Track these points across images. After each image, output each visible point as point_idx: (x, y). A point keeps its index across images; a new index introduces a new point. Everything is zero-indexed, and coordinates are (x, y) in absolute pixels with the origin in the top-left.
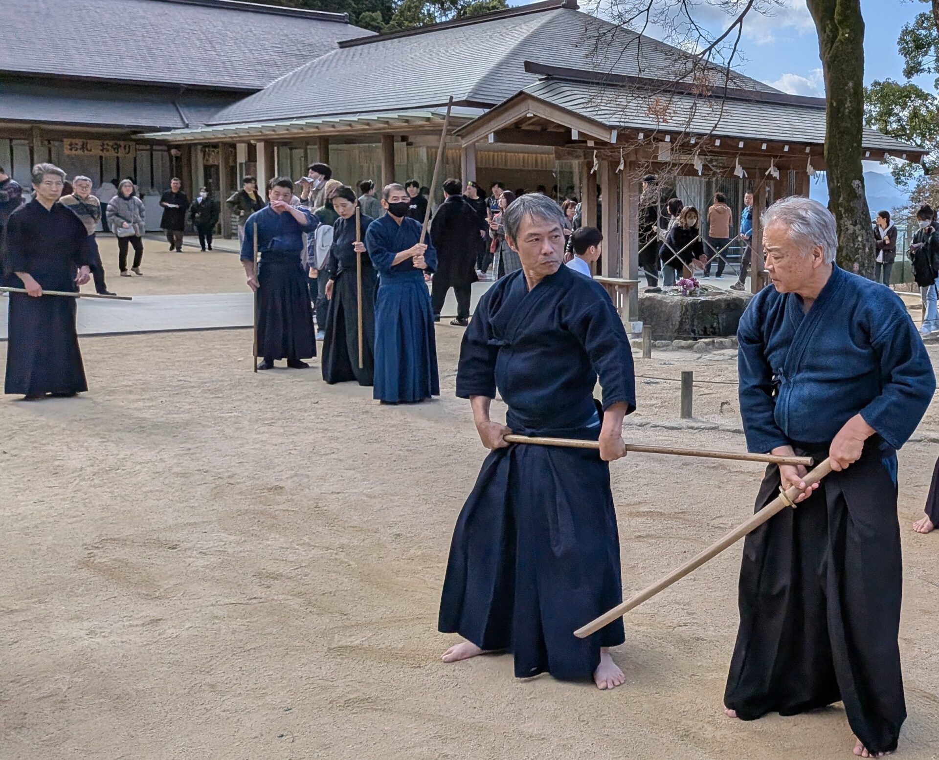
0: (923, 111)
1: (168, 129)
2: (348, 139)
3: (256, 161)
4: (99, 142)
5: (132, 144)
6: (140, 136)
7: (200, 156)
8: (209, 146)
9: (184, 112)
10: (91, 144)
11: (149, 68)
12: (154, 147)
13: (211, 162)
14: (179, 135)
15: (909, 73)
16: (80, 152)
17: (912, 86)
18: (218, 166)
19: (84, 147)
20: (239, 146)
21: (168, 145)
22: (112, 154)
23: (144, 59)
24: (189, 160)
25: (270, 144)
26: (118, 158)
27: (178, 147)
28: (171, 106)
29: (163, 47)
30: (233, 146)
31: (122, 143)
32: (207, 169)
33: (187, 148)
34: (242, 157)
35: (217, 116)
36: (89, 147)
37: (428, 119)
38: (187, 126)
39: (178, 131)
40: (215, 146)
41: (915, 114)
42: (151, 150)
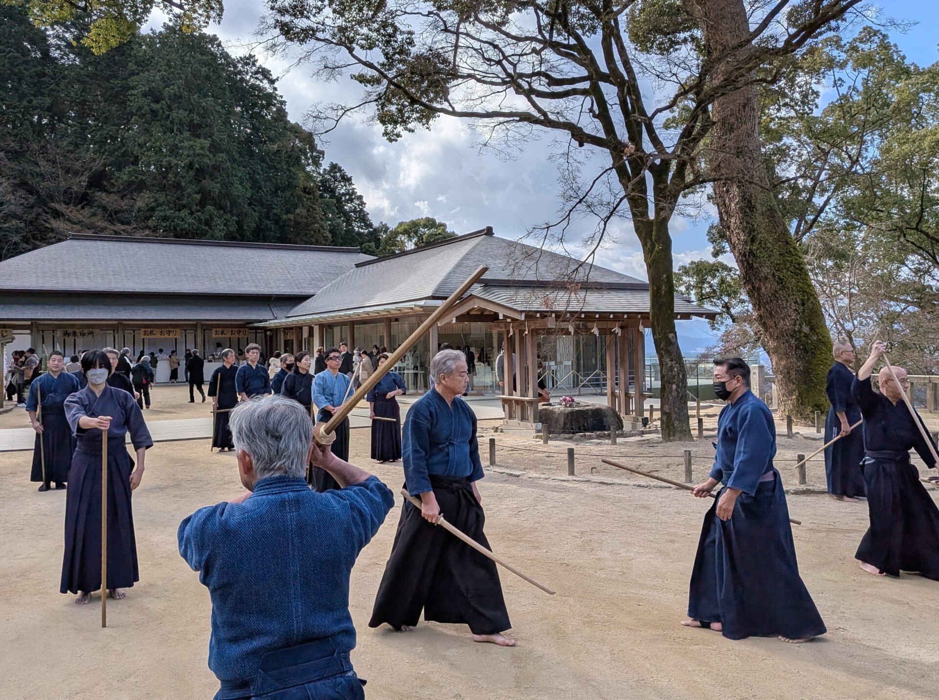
0: (729, 279)
1: (266, 321)
2: (364, 322)
3: (313, 336)
4: (230, 330)
5: (247, 330)
6: (251, 325)
7: (282, 334)
8: (287, 329)
9: (275, 311)
10: (226, 330)
11: (256, 286)
12: (258, 331)
13: (288, 338)
14: (272, 323)
15: (716, 254)
16: (220, 336)
17: (719, 263)
18: (292, 340)
19: (222, 333)
20: (304, 328)
21: (265, 329)
22: (237, 335)
23: (254, 282)
24: (277, 337)
25: (322, 326)
26: (239, 338)
27: (271, 330)
28: (268, 308)
29: (263, 274)
30: (301, 328)
31: (242, 330)
32: (286, 342)
33: (275, 330)
34: (305, 334)
35: (292, 312)
36: (225, 332)
37: (412, 308)
38: (276, 318)
39: (271, 322)
40: (292, 328)
41: (723, 281)
42: (256, 333)
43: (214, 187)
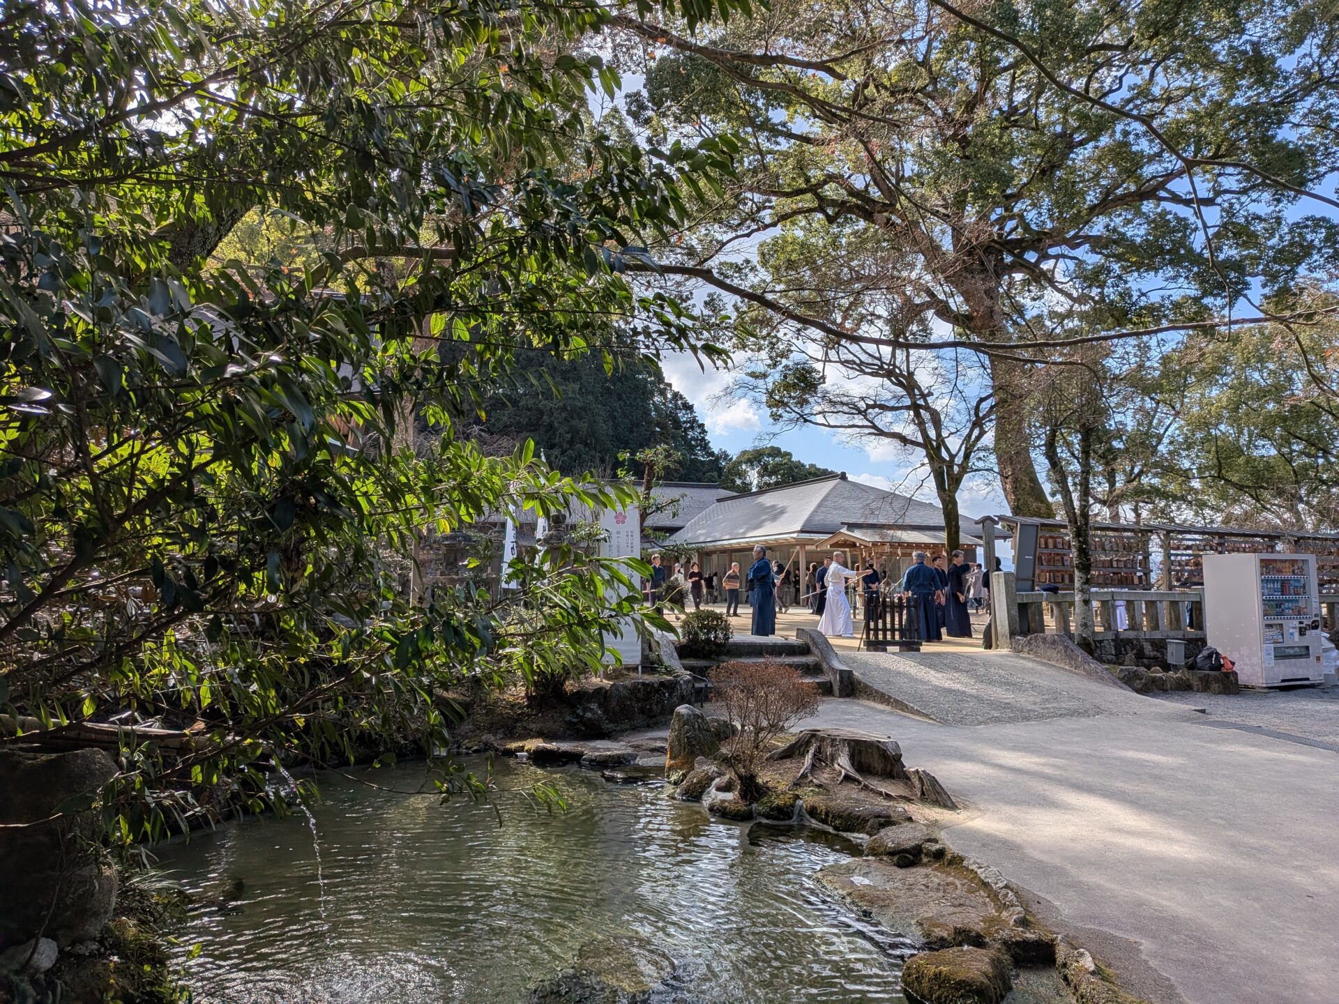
35: (670, 540)
43: (583, 426)
